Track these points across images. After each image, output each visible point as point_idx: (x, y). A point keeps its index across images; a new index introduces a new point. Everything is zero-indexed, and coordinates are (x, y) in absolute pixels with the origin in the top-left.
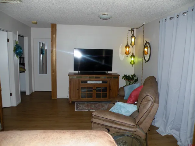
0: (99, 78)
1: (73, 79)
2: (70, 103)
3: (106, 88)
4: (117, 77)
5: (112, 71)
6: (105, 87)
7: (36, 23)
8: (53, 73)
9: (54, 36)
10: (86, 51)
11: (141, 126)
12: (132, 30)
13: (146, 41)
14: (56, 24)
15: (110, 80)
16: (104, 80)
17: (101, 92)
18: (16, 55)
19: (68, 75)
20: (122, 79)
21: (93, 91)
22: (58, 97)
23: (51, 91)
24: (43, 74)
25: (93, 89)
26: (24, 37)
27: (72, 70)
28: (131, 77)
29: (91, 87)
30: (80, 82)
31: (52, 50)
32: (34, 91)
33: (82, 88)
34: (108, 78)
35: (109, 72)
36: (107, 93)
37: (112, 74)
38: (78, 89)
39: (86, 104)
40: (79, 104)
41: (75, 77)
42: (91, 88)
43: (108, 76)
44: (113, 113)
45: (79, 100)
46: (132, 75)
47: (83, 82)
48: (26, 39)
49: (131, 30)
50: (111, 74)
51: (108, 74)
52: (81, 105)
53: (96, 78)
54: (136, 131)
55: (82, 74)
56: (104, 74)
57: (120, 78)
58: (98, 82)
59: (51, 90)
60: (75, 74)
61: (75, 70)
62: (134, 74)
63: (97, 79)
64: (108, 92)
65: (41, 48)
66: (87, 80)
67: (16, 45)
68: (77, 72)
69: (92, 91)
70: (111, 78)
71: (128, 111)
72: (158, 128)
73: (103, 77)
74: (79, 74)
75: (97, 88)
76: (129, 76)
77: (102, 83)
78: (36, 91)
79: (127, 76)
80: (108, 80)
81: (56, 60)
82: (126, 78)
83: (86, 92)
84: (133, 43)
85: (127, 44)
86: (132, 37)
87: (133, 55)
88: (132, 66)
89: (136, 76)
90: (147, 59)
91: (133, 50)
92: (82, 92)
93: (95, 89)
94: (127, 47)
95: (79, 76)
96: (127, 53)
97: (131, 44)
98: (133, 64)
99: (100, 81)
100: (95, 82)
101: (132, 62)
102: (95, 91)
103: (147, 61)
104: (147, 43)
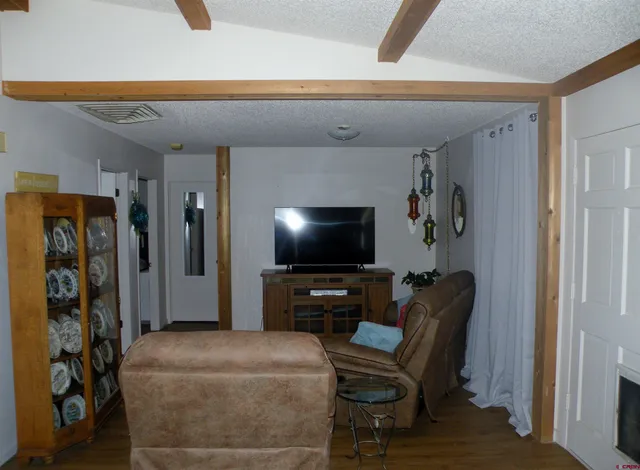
0: (340, 280)
1: (273, 284)
3: (360, 306)
4: (386, 277)
5: (373, 262)
6: (356, 306)
7: (181, 148)
8: (223, 273)
9: (224, 177)
10: (316, 213)
11: (409, 368)
12: (424, 155)
13: (455, 184)
14: (228, 148)
15: (367, 288)
16: (353, 286)
17: (345, 317)
18: (133, 227)
19: (262, 275)
20: (403, 283)
21: (325, 315)
24: (191, 274)
25: (326, 311)
26: (147, 180)
27: (270, 265)
28: (426, 277)
29: (320, 307)
30: (293, 292)
31: (220, 214)
32: (169, 322)
33: (298, 308)
34: (362, 280)
35: (367, 266)
38: (286, 312)
41: (278, 280)
43: (362, 276)
44: (354, 346)
46: (428, 273)
47: (298, 292)
48: (152, 185)
49: (421, 155)
50: (371, 271)
51: (363, 271)
53: (332, 280)
55: (295, 271)
56: (354, 270)
57: (397, 281)
58: (338, 291)
60: (278, 272)
61: (277, 263)
62: (435, 270)
63: (336, 284)
64: (363, 319)
65: (187, 205)
66: (309, 287)
67: (133, 205)
68: (284, 267)
69: (322, 316)
70: (371, 280)
71: (384, 342)
73: (350, 279)
74: (288, 272)
75: (335, 307)
76: (420, 277)
77: (349, 293)
78: (174, 322)
79: (416, 274)
80: (362, 286)
81: (229, 236)
82: (411, 278)
83: (307, 317)
84: (427, 189)
85: (414, 190)
86: (423, 173)
87: (429, 220)
88: (429, 249)
89: (439, 275)
90: (459, 228)
91: (430, 207)
92: (296, 317)
93: (331, 311)
94: (413, 199)
95: (289, 276)
96: (414, 214)
97: (422, 192)
98: (432, 243)
99: (342, 289)
100: (329, 293)
101: (429, 238)
102: (331, 315)
103: (459, 235)
104: (458, 188)
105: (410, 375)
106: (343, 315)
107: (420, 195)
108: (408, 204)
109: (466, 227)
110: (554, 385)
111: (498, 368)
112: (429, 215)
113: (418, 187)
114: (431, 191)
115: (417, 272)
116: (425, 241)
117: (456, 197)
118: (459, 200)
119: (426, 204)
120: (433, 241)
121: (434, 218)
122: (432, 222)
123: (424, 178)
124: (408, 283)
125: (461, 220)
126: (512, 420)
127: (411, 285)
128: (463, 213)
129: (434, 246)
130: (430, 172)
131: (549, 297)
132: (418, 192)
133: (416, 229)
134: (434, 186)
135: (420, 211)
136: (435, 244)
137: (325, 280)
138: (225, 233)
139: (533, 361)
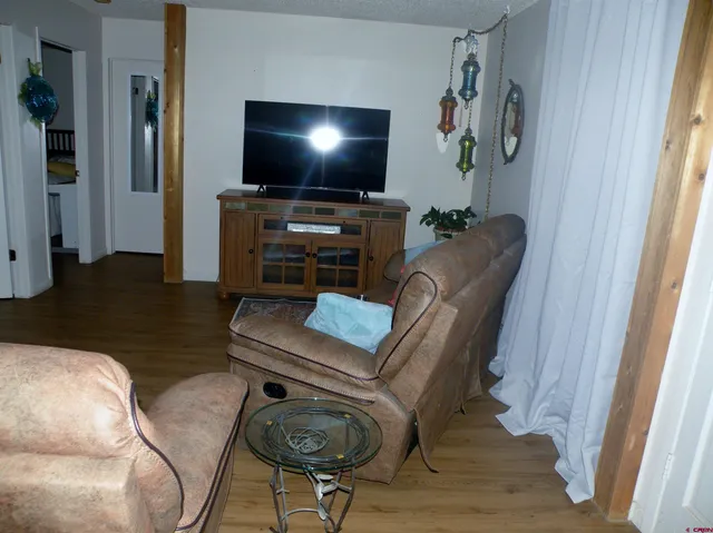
0: (331, 212)
1: (236, 211)
2: (225, 299)
3: (357, 251)
4: (398, 213)
5: (381, 189)
6: (351, 249)
8: (171, 190)
9: (176, 50)
11: (395, 385)
12: (470, 39)
13: (511, 81)
15: (369, 224)
16: (348, 222)
17: (335, 264)
19: (219, 197)
20: (421, 223)
21: (307, 259)
22: (187, 276)
23: (161, 255)
25: (308, 255)
26: (70, 52)
27: (235, 182)
28: (455, 217)
29: (300, 247)
30: (261, 225)
32: (109, 252)
33: (267, 247)
34: (363, 214)
35: (372, 195)
36: (356, 271)
37: (386, 204)
38: (251, 252)
39: (278, 306)
40: (252, 306)
41: (243, 205)
42: (301, 249)
43: (365, 208)
45: (254, 290)
46: (458, 212)
47: (269, 225)
48: (79, 60)
49: (465, 39)
51: (366, 201)
52: (259, 308)
53: (319, 211)
54: (372, 402)
55: (270, 194)
56: (354, 199)
57: (413, 219)
58: (327, 228)
59: (161, 251)
60: (246, 195)
61: (245, 182)
62: (468, 209)
63: (325, 216)
64: (361, 268)
65: (149, 98)
66: (286, 218)
67: (28, 79)
68: (255, 188)
69: (302, 260)
70: (376, 214)
71: (361, 330)
72: (504, 408)
73: (346, 211)
74: (258, 195)
75: (320, 249)
76: (448, 216)
77: (343, 231)
78: (117, 252)
79: (441, 212)
80: (363, 222)
82: (434, 217)
83: (281, 260)
84: (469, 89)
85: (450, 91)
86: (466, 64)
87: (468, 137)
88: (464, 177)
89: (474, 215)
90: (510, 151)
91: (471, 116)
92: (265, 259)
93: (315, 255)
94: (448, 104)
95: (259, 201)
96: (446, 125)
97: (462, 93)
98: (468, 170)
99: (333, 225)
100: (315, 229)
101: (465, 162)
102: (315, 260)
103: (509, 160)
104: (515, 88)
105: (395, 396)
106: (332, 260)
107: (459, 99)
108: (439, 110)
109: (520, 150)
110: (646, 433)
111: (549, 377)
112: (469, 131)
113: (457, 86)
114: (475, 94)
115: (444, 208)
116: (459, 166)
117: (510, 105)
118: (515, 110)
119: (466, 112)
120: (471, 166)
121: (475, 134)
122: (472, 140)
123: (466, 72)
124: (428, 224)
125: (514, 140)
126: (560, 466)
127: (432, 226)
128: (517, 131)
129: (471, 174)
130: (476, 65)
131: (666, 281)
132: (455, 94)
133: (448, 146)
134: (479, 86)
135: (456, 122)
136: (472, 171)
137: (309, 211)
138: (176, 134)
139: (613, 381)
